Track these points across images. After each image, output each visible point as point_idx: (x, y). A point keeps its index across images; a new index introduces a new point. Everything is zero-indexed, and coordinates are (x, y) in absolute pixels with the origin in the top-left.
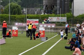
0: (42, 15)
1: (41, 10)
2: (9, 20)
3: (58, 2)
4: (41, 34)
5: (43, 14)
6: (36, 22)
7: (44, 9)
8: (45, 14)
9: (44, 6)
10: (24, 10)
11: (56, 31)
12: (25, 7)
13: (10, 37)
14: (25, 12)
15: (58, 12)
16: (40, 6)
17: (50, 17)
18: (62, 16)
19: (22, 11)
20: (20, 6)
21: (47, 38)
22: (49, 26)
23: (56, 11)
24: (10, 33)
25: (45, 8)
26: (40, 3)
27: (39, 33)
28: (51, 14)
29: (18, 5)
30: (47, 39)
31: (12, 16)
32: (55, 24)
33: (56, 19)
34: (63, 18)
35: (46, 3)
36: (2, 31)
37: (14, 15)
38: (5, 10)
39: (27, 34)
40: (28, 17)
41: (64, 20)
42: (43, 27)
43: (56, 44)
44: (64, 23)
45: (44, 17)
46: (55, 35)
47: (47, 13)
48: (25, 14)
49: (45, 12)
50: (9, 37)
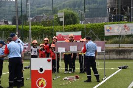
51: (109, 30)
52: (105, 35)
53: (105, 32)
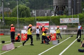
0: (53, 17)
1: (51, 11)
2: (18, 23)
3: (69, 2)
4: (52, 37)
5: (53, 15)
6: (46, 24)
7: (54, 10)
8: (56, 15)
9: (54, 7)
10: (33, 12)
11: (68, 33)
12: (34, 9)
13: (20, 41)
14: (34, 14)
15: (70, 13)
16: (50, 7)
17: (62, 18)
18: (74, 17)
19: (31, 13)
20: (28, 8)
21: (59, 41)
22: (61, 28)
23: (68, 11)
24: (19, 37)
25: (56, 10)
26: (50, 4)
27: (50, 36)
28: (62, 15)
29: (26, 7)
30: (59, 43)
31: (20, 18)
32: (67, 26)
33: (67, 20)
34: (75, 19)
35: (56, 4)
36: (10, 36)
37: (22, 17)
38: (13, 13)
39: (37, 37)
40: (37, 20)
41: (76, 21)
42: (54, 29)
43: (68, 47)
44: (77, 24)
45: (54, 19)
46: (68, 38)
47: (58, 15)
48: (35, 16)
49: (55, 13)
50: (18, 41)
51: (62, 21)
52: (60, 23)
53: (60, 22)
